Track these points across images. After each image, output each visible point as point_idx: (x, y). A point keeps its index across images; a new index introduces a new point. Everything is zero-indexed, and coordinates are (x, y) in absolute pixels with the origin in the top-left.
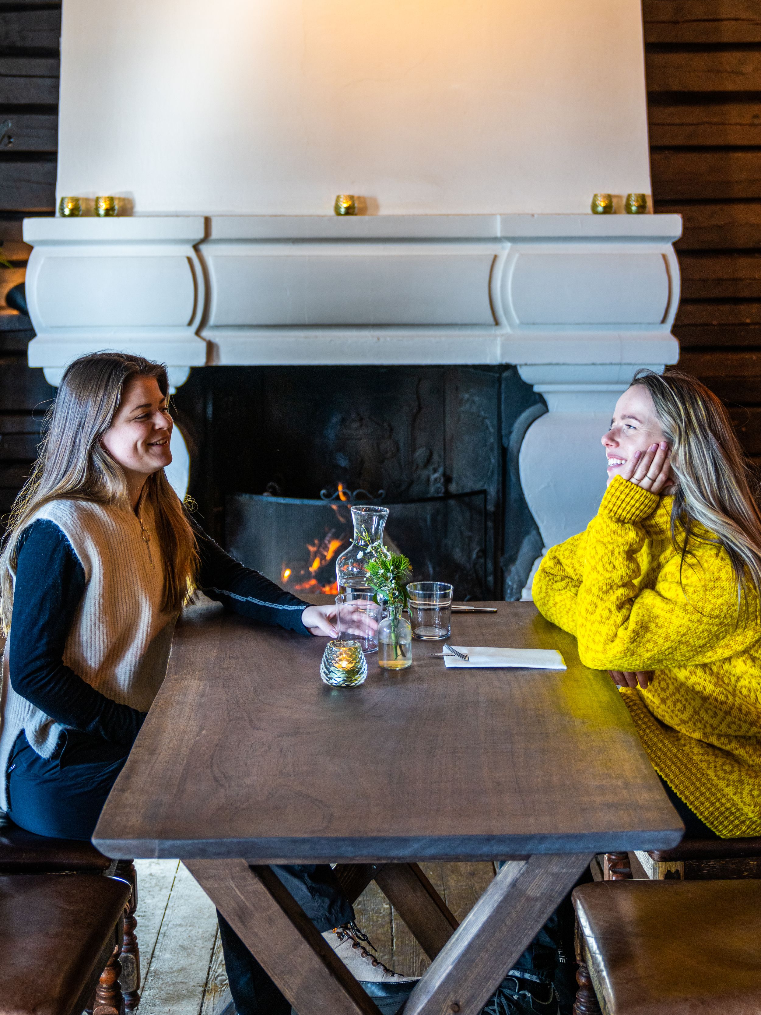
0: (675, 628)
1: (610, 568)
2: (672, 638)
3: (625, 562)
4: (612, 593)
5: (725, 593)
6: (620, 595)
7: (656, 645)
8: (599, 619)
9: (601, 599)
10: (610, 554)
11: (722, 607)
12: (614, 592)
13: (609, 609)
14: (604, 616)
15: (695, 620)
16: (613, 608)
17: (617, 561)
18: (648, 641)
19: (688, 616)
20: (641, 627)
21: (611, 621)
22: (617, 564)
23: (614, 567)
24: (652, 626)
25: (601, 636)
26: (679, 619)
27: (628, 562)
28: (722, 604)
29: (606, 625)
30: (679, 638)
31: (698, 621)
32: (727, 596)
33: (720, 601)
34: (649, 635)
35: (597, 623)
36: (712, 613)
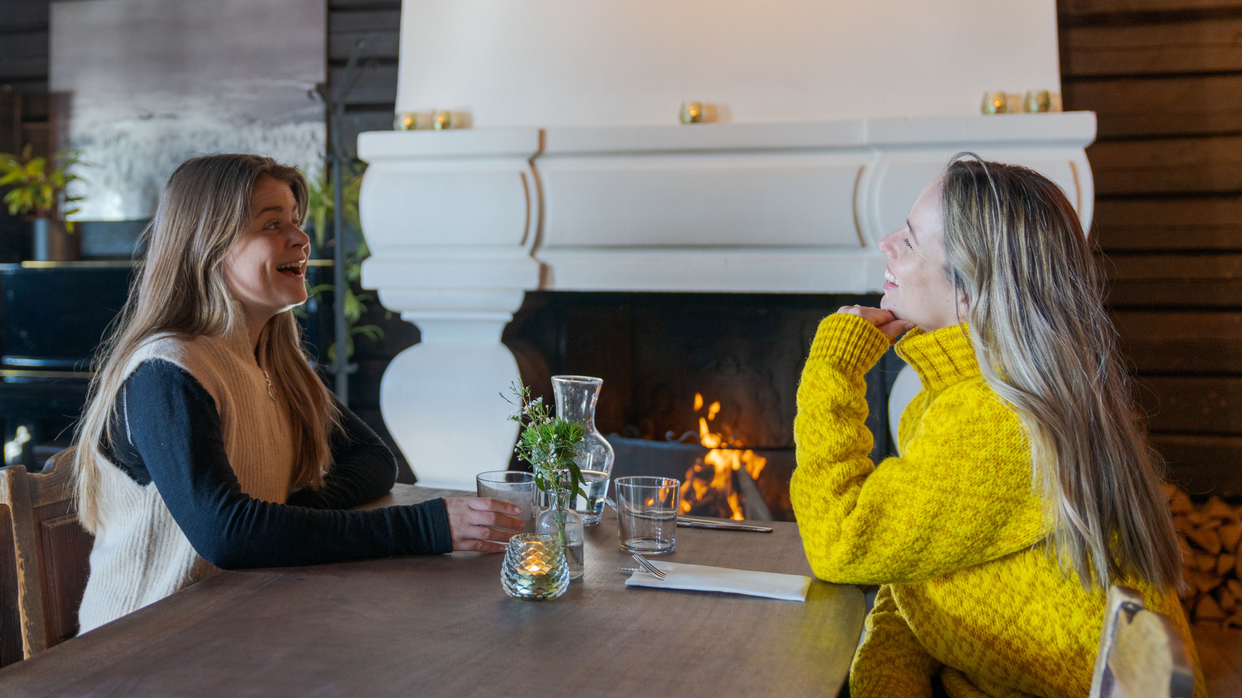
0: (921, 506)
1: (815, 439)
2: (918, 523)
3: (834, 426)
4: (825, 475)
5: (989, 440)
6: (836, 476)
7: (896, 534)
8: (814, 514)
9: (812, 485)
10: (811, 420)
11: (986, 465)
12: (827, 473)
13: (824, 499)
14: (819, 509)
15: (949, 489)
16: (829, 496)
17: (824, 427)
18: (885, 530)
19: (938, 482)
20: (871, 512)
21: (831, 515)
22: (824, 431)
23: (821, 435)
24: (888, 507)
25: (821, 536)
26: (925, 491)
27: (838, 425)
28: (987, 460)
29: (825, 521)
30: (929, 521)
31: (954, 489)
32: (993, 445)
33: (983, 453)
34: (884, 522)
35: (812, 520)
36: (973, 476)
